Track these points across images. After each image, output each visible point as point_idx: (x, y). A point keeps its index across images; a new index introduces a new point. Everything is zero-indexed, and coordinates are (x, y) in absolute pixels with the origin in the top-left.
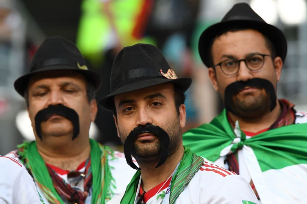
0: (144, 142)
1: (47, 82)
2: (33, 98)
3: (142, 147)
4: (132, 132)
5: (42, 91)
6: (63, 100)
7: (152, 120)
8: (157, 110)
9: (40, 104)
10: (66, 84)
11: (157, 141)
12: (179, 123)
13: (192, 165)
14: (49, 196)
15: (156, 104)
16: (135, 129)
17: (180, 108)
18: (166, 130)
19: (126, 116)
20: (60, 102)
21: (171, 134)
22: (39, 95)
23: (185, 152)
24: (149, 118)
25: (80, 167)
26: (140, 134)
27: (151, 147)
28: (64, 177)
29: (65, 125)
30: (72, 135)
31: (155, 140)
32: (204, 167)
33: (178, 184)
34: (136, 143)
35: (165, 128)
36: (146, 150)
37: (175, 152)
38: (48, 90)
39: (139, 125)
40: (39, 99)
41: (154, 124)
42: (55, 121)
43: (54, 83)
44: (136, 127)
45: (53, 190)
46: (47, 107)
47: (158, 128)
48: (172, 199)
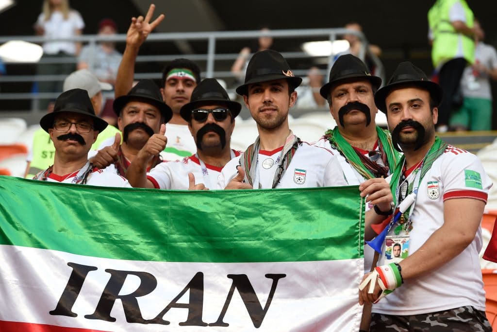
0: (407, 132)
1: (345, 86)
2: (336, 99)
3: (405, 136)
4: (398, 126)
5: (342, 92)
6: (358, 98)
7: (413, 117)
8: (417, 110)
9: (341, 102)
10: (360, 87)
11: (416, 132)
12: (432, 120)
13: (438, 150)
14: (361, 171)
15: (415, 106)
16: (400, 124)
17: (433, 110)
18: (422, 124)
19: (394, 114)
20: (356, 100)
21: (426, 127)
22: (340, 96)
23: (436, 141)
24: (410, 115)
25: (375, 147)
26: (403, 127)
27: (412, 136)
28: (367, 155)
29: (360, 116)
30: (366, 124)
31: (414, 131)
32: (447, 150)
33: (427, 163)
34: (401, 133)
35: (422, 123)
36: (408, 139)
37: (429, 141)
38: (346, 92)
39: (403, 121)
40: (340, 99)
41: (414, 120)
42: (354, 113)
43: (351, 87)
44: (401, 122)
45: (363, 166)
46: (346, 104)
47: (417, 122)
48: (423, 172)
